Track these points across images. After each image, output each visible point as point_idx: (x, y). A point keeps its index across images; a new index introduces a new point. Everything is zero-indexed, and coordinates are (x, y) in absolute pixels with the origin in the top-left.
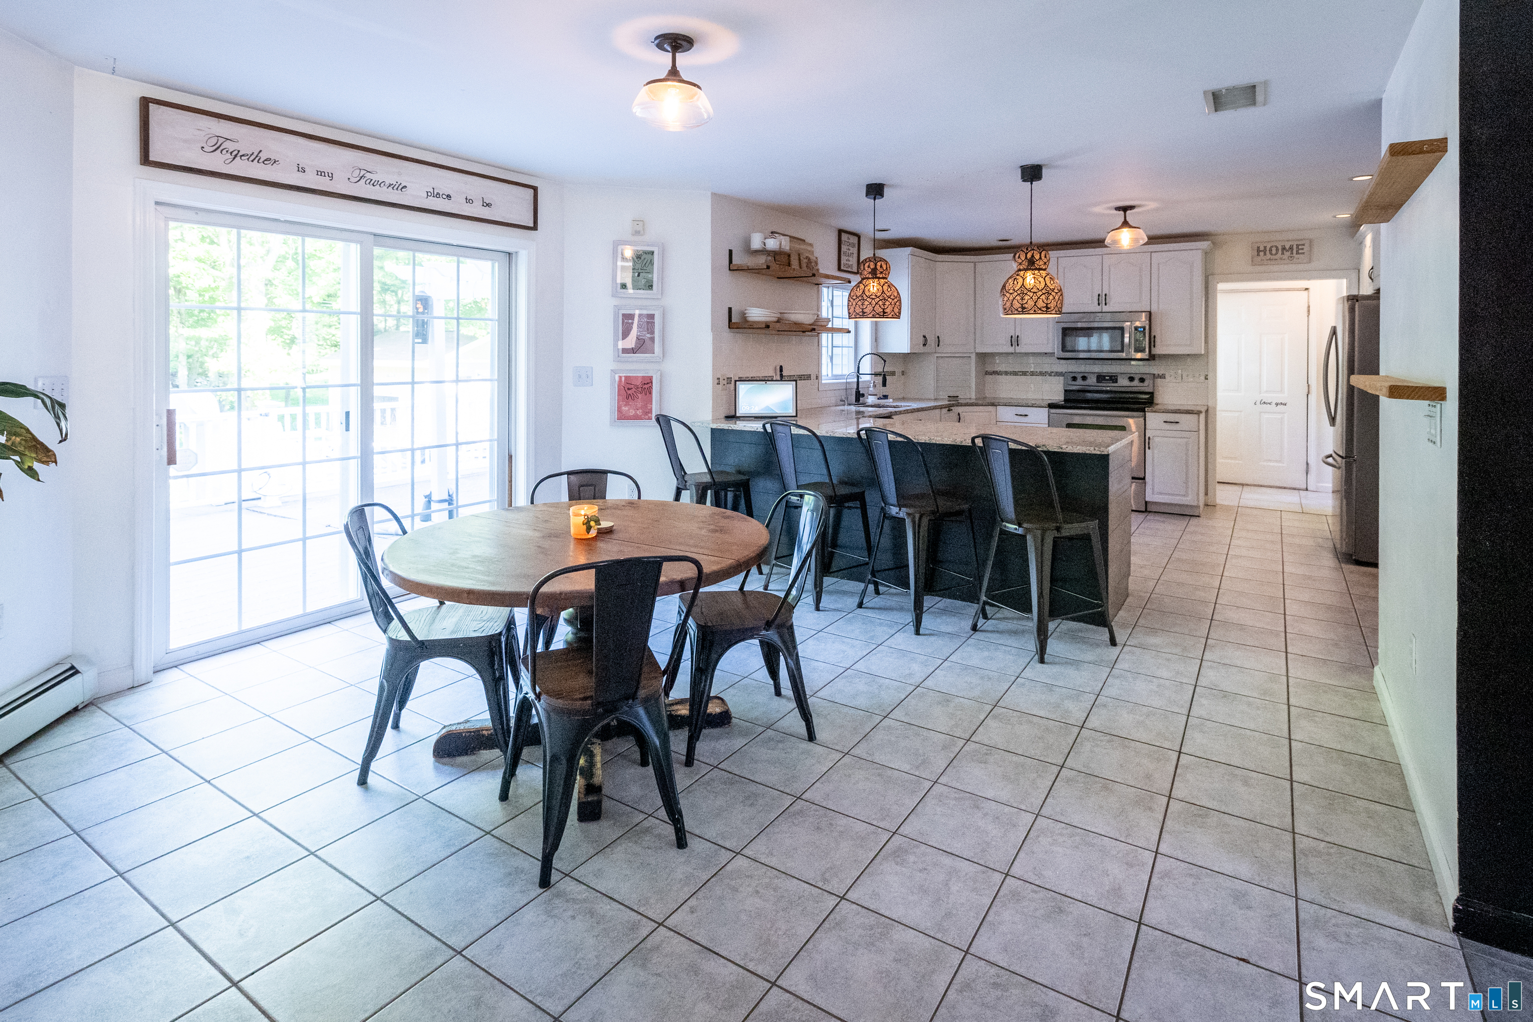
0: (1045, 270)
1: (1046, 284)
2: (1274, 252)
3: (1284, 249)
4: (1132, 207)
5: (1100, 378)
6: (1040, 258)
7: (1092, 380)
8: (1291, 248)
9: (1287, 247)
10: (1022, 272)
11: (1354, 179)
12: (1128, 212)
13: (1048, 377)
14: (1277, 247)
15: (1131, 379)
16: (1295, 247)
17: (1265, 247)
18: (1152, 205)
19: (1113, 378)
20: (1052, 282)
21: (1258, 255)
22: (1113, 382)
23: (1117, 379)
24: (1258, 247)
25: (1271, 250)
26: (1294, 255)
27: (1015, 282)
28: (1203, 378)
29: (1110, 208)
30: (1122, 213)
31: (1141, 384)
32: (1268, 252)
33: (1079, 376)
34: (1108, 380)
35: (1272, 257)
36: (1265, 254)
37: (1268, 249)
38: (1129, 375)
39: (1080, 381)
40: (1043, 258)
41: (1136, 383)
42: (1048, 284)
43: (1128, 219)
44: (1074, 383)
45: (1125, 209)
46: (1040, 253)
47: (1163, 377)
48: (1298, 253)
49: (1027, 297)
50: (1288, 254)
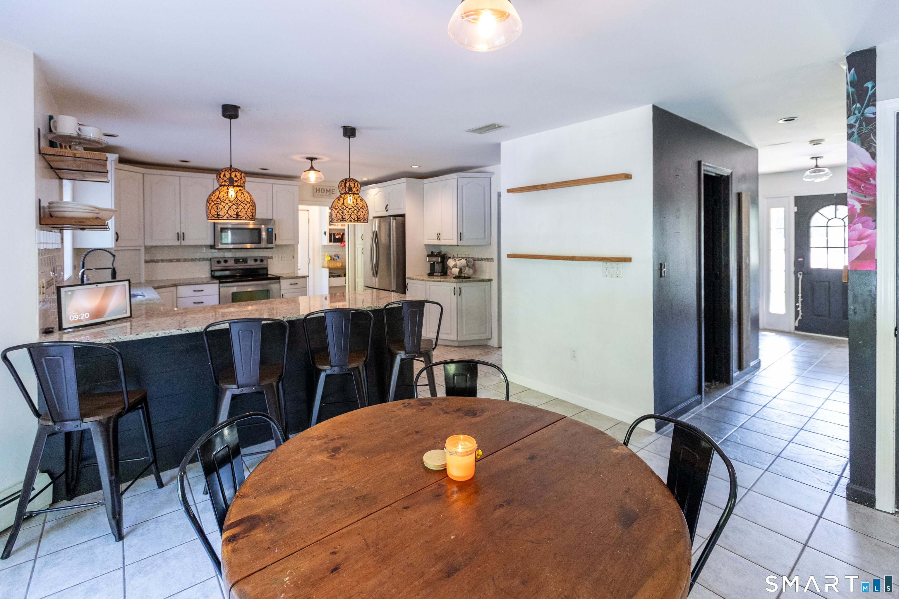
0: (358, 194)
1: (357, 203)
2: (323, 191)
3: (327, 190)
4: (316, 159)
5: (237, 260)
6: (354, 186)
7: (231, 263)
8: (330, 190)
9: (328, 190)
10: (343, 195)
11: (413, 167)
12: (313, 161)
13: (197, 262)
14: (324, 189)
15: (256, 260)
16: (331, 190)
17: (319, 189)
18: (326, 159)
19: (245, 260)
20: (361, 202)
21: (316, 192)
22: (245, 263)
23: (247, 261)
24: (317, 188)
25: (322, 190)
26: (331, 194)
27: (339, 202)
28: (292, 257)
29: (303, 158)
30: (310, 161)
31: (261, 263)
32: (320, 191)
33: (222, 260)
34: (241, 262)
35: (323, 194)
36: (319, 192)
37: (320, 189)
38: (254, 258)
39: (223, 264)
40: (356, 186)
41: (258, 262)
42: (358, 203)
43: (313, 166)
44: (219, 265)
45: (312, 159)
46: (354, 184)
47: (271, 258)
48: (332, 193)
49: (345, 212)
50: (328, 193)
